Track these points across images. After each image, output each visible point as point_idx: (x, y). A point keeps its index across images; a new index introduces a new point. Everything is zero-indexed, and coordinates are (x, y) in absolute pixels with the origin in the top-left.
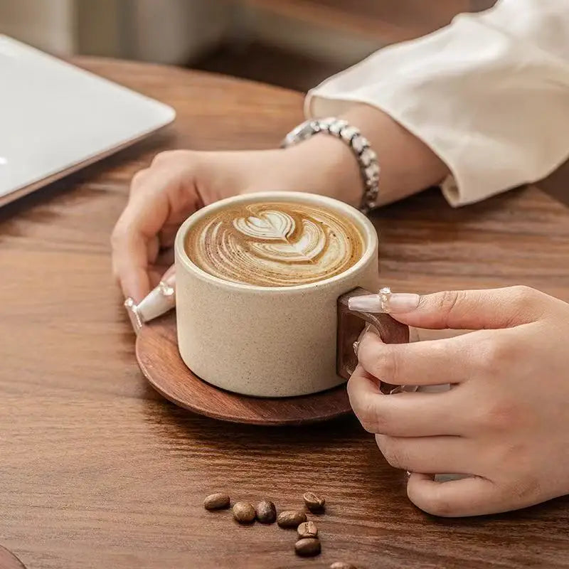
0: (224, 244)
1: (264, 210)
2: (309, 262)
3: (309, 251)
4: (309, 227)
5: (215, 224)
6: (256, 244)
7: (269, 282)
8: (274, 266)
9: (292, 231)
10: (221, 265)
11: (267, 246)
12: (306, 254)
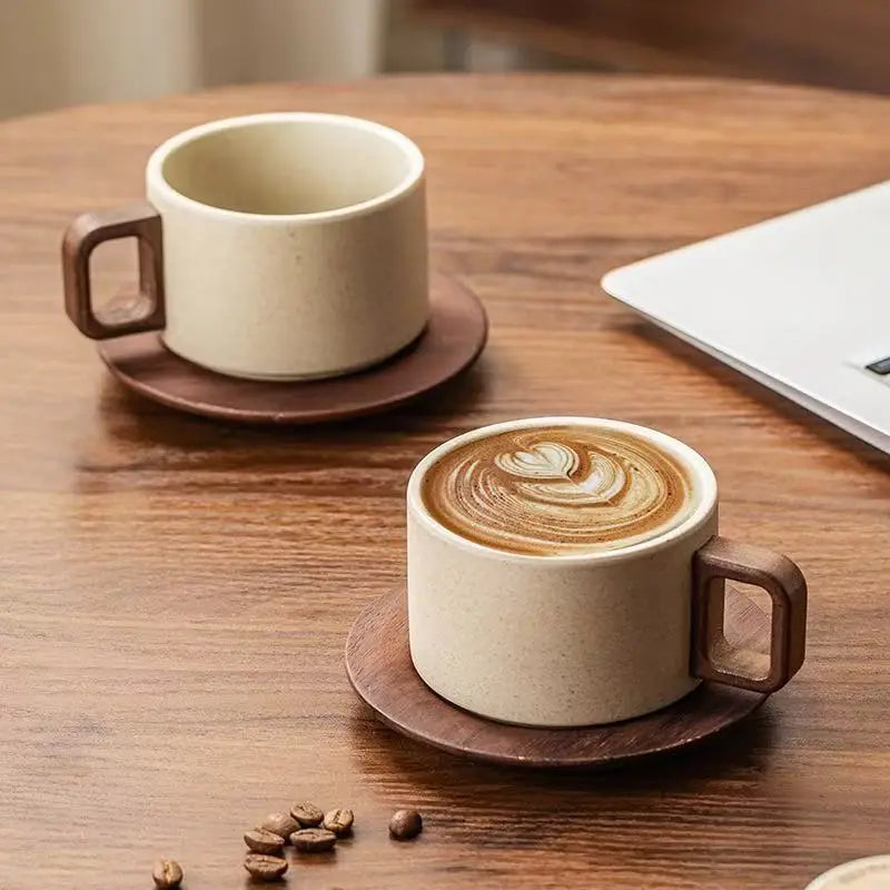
0: (481, 485)
1: (537, 442)
2: (606, 504)
3: (603, 491)
4: (599, 461)
5: (470, 463)
6: (526, 485)
7: (549, 532)
8: (554, 510)
9: (576, 468)
10: (476, 511)
11: (542, 487)
12: (599, 494)
